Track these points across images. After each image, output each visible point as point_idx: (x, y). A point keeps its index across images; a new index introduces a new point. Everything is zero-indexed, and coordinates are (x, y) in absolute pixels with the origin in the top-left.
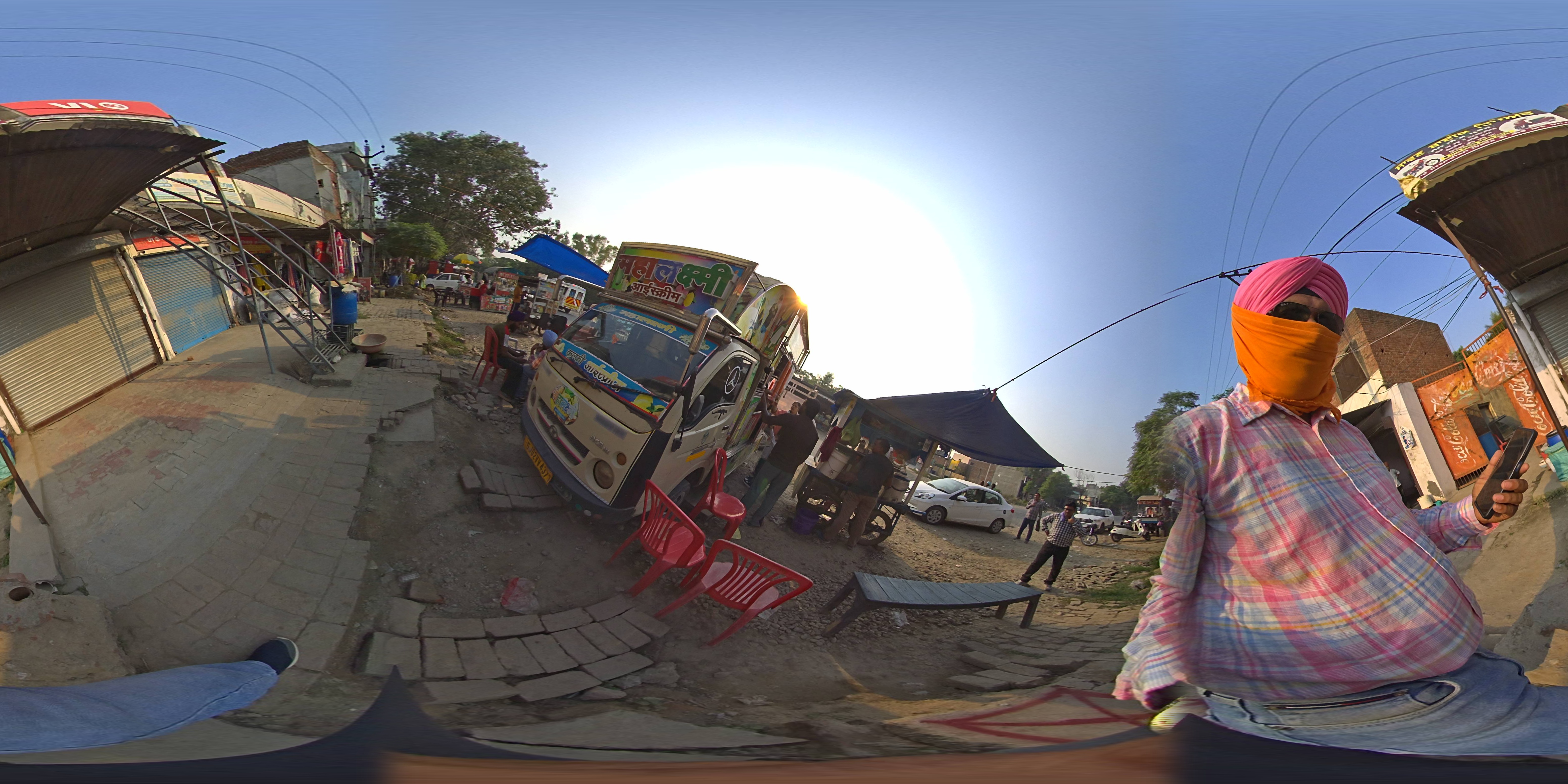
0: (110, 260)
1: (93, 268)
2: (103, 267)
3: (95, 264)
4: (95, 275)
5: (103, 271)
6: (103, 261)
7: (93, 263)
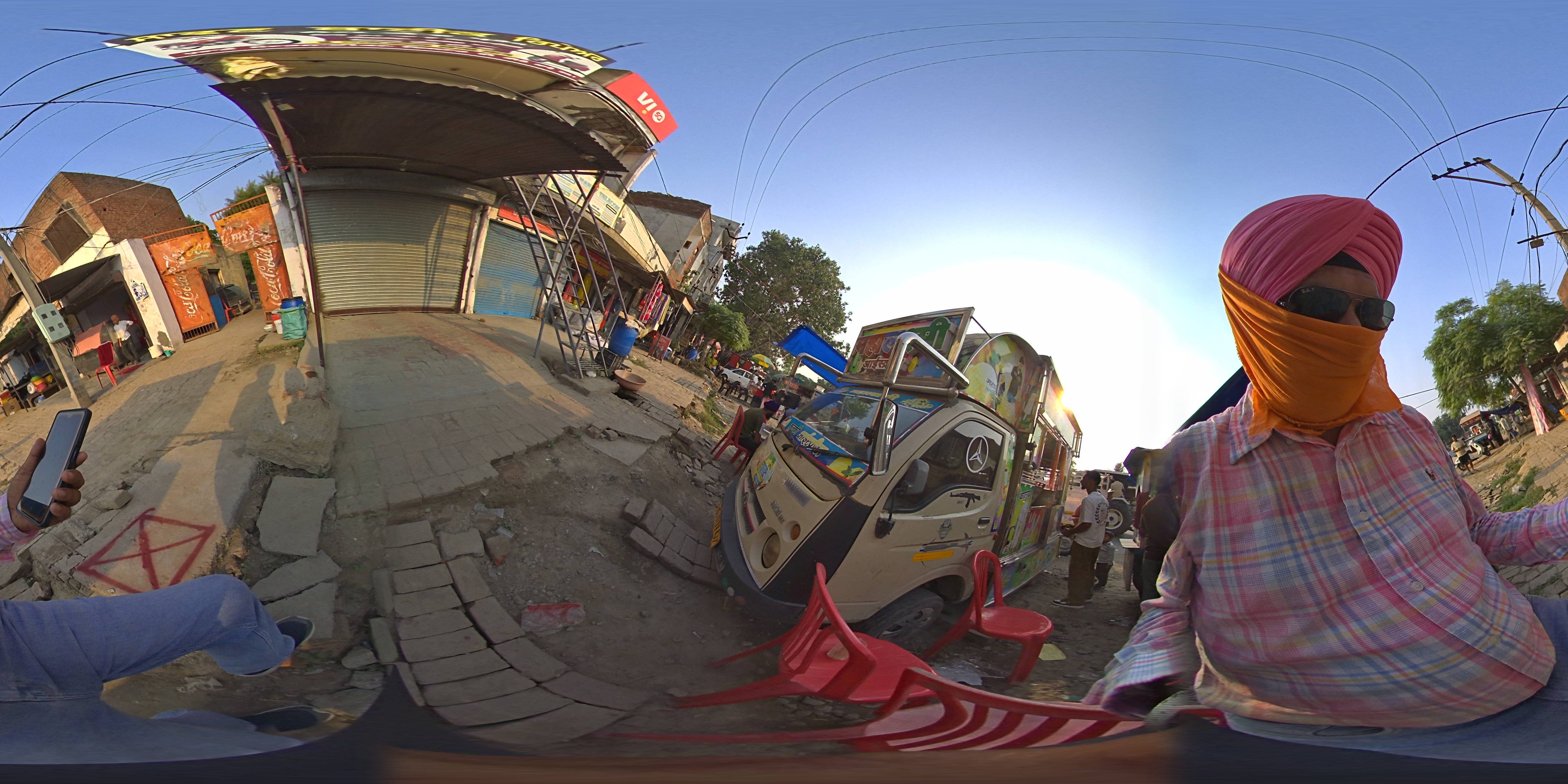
0: (468, 211)
1: (448, 209)
2: (458, 214)
3: (453, 207)
4: (446, 215)
5: (455, 216)
6: (461, 209)
7: (451, 205)
